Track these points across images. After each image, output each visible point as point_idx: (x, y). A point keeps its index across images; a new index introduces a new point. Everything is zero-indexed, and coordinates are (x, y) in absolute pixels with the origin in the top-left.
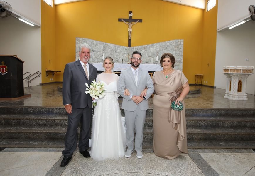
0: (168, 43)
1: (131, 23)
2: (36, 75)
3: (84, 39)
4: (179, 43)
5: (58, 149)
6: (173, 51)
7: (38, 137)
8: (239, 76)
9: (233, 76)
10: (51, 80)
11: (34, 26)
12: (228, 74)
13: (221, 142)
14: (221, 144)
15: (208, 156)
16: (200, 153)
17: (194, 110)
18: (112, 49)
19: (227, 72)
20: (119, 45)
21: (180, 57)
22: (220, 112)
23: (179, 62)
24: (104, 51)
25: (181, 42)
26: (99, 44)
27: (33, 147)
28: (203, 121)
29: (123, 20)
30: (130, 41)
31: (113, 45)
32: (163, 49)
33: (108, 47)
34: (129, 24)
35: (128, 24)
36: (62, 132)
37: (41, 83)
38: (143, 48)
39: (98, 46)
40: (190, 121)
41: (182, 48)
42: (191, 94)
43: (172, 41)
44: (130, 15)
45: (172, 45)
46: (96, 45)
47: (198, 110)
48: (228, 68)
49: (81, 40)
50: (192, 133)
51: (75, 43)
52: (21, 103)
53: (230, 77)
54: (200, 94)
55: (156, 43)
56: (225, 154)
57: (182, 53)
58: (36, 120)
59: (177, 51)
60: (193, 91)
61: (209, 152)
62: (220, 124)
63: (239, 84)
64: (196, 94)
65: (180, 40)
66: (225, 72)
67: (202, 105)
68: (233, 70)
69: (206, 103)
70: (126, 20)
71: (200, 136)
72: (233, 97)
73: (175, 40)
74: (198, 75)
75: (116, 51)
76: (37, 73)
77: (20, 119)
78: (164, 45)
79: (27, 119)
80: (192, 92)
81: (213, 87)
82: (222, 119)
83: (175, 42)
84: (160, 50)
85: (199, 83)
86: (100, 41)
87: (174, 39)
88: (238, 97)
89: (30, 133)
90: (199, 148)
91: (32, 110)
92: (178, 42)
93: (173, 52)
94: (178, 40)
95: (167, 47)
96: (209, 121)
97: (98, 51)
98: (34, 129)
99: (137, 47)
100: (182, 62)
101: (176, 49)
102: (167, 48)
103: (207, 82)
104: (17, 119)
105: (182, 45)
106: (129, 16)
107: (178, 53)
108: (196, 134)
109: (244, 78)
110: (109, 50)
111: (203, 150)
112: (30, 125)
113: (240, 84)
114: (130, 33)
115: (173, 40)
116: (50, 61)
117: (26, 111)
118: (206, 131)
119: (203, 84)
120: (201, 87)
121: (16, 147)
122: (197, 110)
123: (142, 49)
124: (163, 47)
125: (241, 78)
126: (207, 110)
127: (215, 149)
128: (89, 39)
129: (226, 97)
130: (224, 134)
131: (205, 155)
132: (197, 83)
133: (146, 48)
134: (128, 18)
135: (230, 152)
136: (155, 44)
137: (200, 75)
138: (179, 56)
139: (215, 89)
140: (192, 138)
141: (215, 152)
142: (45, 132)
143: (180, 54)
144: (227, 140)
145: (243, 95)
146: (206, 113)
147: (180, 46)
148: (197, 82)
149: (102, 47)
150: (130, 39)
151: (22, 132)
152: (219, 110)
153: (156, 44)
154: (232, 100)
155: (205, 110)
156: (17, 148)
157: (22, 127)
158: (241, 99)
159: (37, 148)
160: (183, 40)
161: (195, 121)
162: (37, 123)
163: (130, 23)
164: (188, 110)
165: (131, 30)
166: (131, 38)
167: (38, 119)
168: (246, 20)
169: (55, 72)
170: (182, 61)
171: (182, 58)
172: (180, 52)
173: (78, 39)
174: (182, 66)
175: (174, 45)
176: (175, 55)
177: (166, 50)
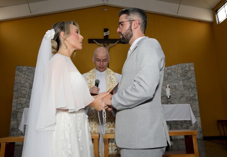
1: (108, 45)
3: (30, 68)
4: (187, 68)
6: (178, 81)
23: (192, 100)
25: (190, 67)
29: (95, 41)
41: (192, 76)
43: (176, 66)
44: (105, 34)
45: (176, 72)
49: (24, 69)
51: (14, 75)
57: (194, 85)
59: (186, 81)
65: (187, 65)
73: (180, 65)
74: (222, 121)
83: (180, 67)
87: (178, 64)
92: (185, 68)
93: (179, 83)
94: (185, 64)
95: (168, 76)
100: (197, 99)
101: (184, 78)
102: (168, 77)
105: (193, 72)
107: (188, 84)
115: (176, 64)
134: (103, 38)
138: (190, 90)
143: (191, 85)
147: (190, 73)
160: (193, 64)
163: (106, 45)
170: (196, 97)
171: (196, 93)
172: (191, 84)
173: (19, 68)
174: (198, 106)
175: (178, 73)
176: (182, 89)
177: (167, 82)
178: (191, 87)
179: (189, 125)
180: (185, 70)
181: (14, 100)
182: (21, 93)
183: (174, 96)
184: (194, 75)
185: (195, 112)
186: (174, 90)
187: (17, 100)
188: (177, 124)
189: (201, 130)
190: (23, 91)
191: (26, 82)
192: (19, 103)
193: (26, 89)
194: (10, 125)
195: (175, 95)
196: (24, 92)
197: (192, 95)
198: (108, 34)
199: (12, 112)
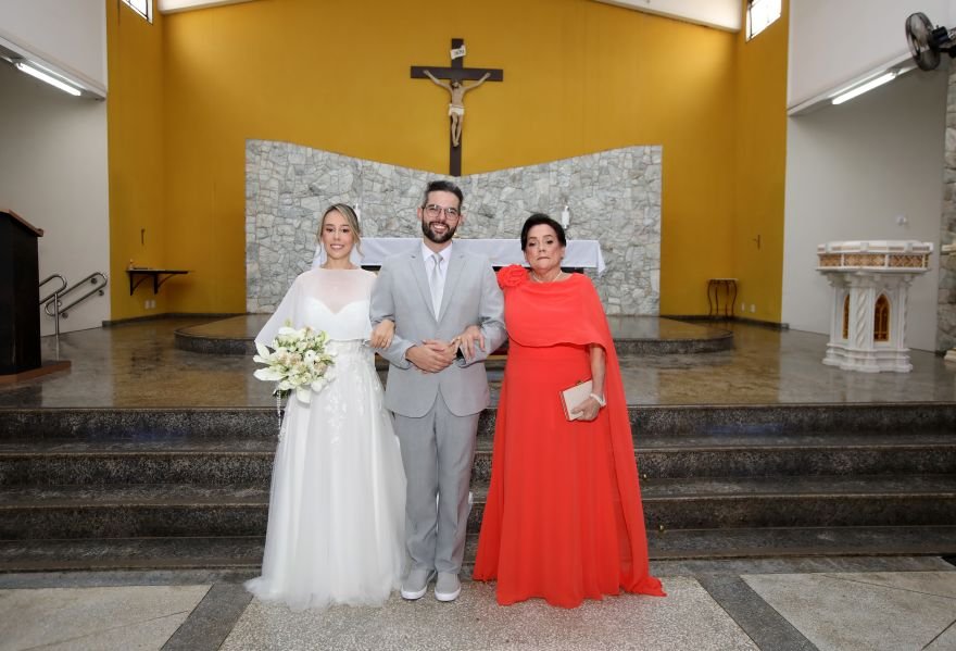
0: (603, 158)
1: (461, 83)
2: (89, 288)
3: (277, 144)
4: (646, 158)
5: (186, 573)
6: (621, 188)
7: (102, 528)
8: (877, 278)
9: (855, 282)
10: (147, 306)
11: (77, 93)
12: (835, 272)
13: (822, 532)
14: (822, 537)
15: (775, 584)
16: (742, 576)
17: (714, 410)
18: (388, 182)
19: (834, 265)
20: (414, 168)
21: (649, 211)
22: (812, 418)
23: (648, 232)
24: (355, 190)
25: (654, 156)
26: (338, 164)
27: (81, 570)
28: (752, 451)
29: (427, 73)
30: (455, 151)
31: (393, 168)
32: (584, 181)
33: (372, 177)
34: (453, 87)
35: (450, 89)
36: (202, 505)
37: (108, 318)
38: (507, 180)
39: (334, 172)
40: (699, 453)
41: (655, 177)
42: (697, 352)
43: (619, 151)
44: (454, 54)
45: (620, 166)
46: (324, 170)
47: (730, 408)
48: (834, 249)
49: (264, 149)
50: (709, 500)
51: (243, 162)
52: (32, 395)
53: (845, 285)
54: (732, 352)
55: (559, 160)
56: (839, 574)
57: (656, 199)
58: (92, 459)
59: (640, 188)
60: (704, 341)
61: (780, 571)
62: (817, 462)
63: (877, 311)
64: (714, 351)
65: (647, 149)
66: (826, 265)
67: (744, 390)
68: (855, 255)
69: (755, 384)
70: (439, 72)
71: (740, 511)
72: (857, 360)
73: (629, 149)
74: (719, 282)
75: (403, 193)
76: (94, 281)
77: (27, 459)
78: (588, 166)
79: (58, 458)
80: (701, 346)
81: (776, 327)
82: (822, 443)
83: (629, 156)
84: (573, 188)
85: (722, 313)
86: (341, 154)
87: (628, 146)
88: (878, 360)
89: (70, 511)
90: (739, 557)
91: (75, 423)
92: (642, 157)
93: (623, 192)
94: (642, 148)
95: (600, 174)
96: (775, 451)
97: (334, 190)
98: (84, 498)
99: (484, 176)
100: (659, 232)
101: (635, 182)
102: (601, 177)
103: (753, 309)
104: (16, 459)
105: (659, 168)
106: (454, 57)
107: (643, 196)
108: (726, 501)
109: (898, 287)
110: (375, 189)
111: (757, 562)
112: (68, 483)
113: (882, 309)
114: (455, 120)
115: (622, 147)
116: (143, 231)
117: (53, 428)
118: (762, 491)
119: (737, 314)
120: (729, 324)
121: (13, 572)
122: (724, 410)
123: (503, 181)
124: (583, 174)
125: (887, 286)
126: (762, 409)
127: (802, 557)
128: (297, 144)
129: (830, 360)
130: (831, 501)
131: (763, 581)
132: (714, 313)
133: (520, 180)
134: (448, 65)
135: (861, 570)
136: (553, 166)
137: (726, 282)
138: (647, 209)
139: (784, 335)
140: (711, 518)
141: (802, 571)
142: (132, 508)
143: (648, 199)
144: (844, 524)
145: (896, 352)
146: (760, 421)
147: (650, 169)
148: (714, 306)
149: (351, 176)
150: (456, 143)
151: (36, 510)
152: (808, 408)
153: (556, 162)
154: (854, 372)
155: (756, 409)
156: (15, 575)
157: (35, 492)
158: (888, 367)
159: (101, 573)
160: (658, 148)
161: (719, 451)
162: (98, 474)
164: (692, 410)
165: (460, 111)
166: (460, 141)
167: (102, 458)
168: (896, 68)
169: (164, 276)
170: (658, 227)
171: (659, 217)
172: (650, 195)
173: (253, 145)
174: (658, 246)
175: (625, 168)
176: (629, 206)
177: (595, 188)
178: (649, 205)
179: (633, 287)
180: (641, 163)
181: (249, 219)
182: (263, 204)
183: (607, 222)
184: (660, 176)
185: (651, 259)
186: (610, 208)
187: (254, 218)
188: (608, 284)
189: (657, 297)
190: (266, 200)
191: (272, 178)
192: (259, 225)
193: (272, 194)
194: (245, 273)
195: (610, 220)
196: (268, 201)
197: (648, 222)
198: (461, 55)
199: (248, 245)
